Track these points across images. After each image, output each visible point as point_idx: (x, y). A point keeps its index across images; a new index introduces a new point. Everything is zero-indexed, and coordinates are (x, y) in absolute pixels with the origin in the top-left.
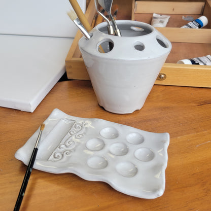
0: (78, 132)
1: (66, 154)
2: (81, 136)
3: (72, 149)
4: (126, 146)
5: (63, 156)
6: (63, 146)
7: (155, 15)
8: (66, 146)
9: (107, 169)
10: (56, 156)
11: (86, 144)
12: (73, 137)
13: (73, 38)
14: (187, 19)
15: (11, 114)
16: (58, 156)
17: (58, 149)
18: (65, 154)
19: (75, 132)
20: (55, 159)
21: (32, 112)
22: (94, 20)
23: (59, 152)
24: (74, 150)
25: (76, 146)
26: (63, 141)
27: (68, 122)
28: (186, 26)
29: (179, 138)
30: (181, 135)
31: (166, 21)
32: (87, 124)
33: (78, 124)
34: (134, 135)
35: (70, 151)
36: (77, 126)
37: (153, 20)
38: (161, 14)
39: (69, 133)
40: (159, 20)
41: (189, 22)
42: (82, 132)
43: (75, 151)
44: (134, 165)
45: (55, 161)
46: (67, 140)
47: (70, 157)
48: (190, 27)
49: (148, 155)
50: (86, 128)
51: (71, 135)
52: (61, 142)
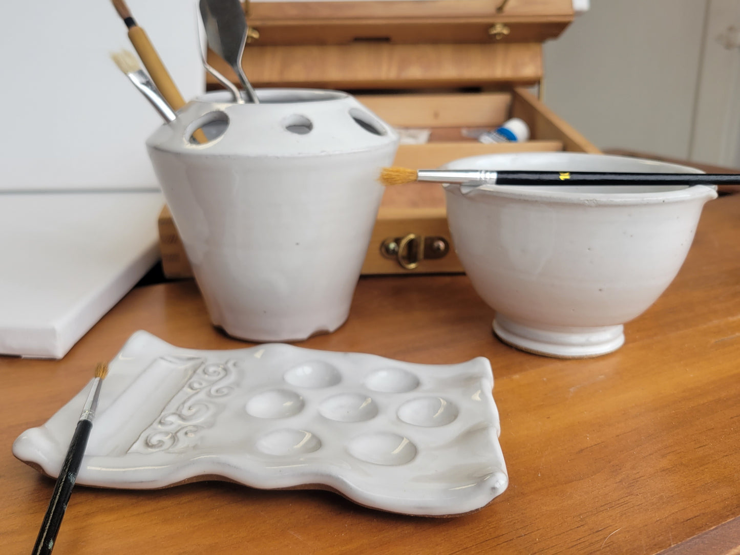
0: (214, 383)
1: (185, 433)
2: (226, 391)
3: (204, 422)
5: (174, 439)
6: (171, 418)
8: (182, 417)
10: (153, 442)
12: (202, 396)
16: (160, 441)
17: (156, 425)
18: (180, 434)
19: (205, 384)
20: (150, 450)
21: (60, 356)
23: (162, 433)
24: (211, 423)
25: (214, 416)
26: (172, 407)
27: (183, 365)
33: (213, 365)
35: (196, 427)
36: (211, 369)
39: (187, 388)
42: (228, 381)
43: (212, 425)
45: (150, 453)
46: (184, 403)
50: (241, 371)
51: (194, 392)
52: (164, 409)
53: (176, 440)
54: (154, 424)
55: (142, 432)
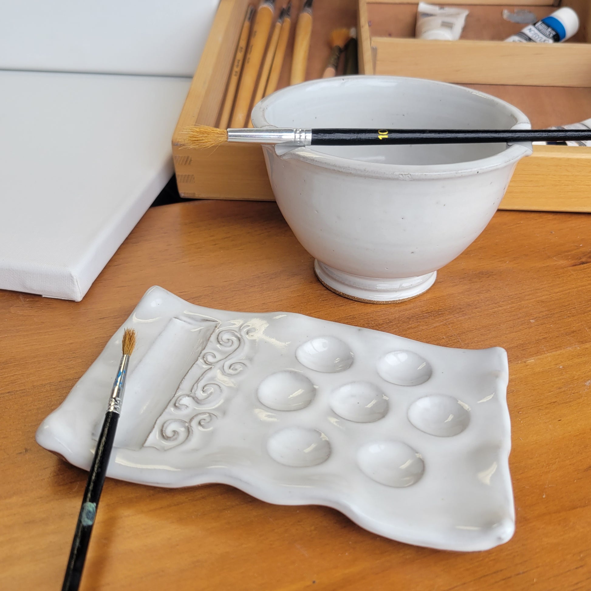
0: (228, 356)
1: (200, 423)
2: (239, 367)
3: (217, 409)
4: (380, 392)
5: (189, 431)
6: (186, 401)
7: (423, 7)
8: (197, 401)
9: (331, 466)
10: (169, 432)
11: (257, 391)
12: (216, 373)
13: (189, 77)
14: (517, 18)
15: (12, 310)
16: (175, 432)
17: (171, 409)
18: (194, 424)
19: (219, 357)
20: (165, 443)
21: (79, 297)
22: (247, 24)
23: (175, 420)
24: (223, 411)
25: (228, 401)
26: (186, 385)
27: (196, 328)
28: (516, 38)
29: (531, 361)
30: (538, 353)
31: (460, 23)
32: (254, 329)
33: (228, 331)
34: (403, 357)
35: (210, 415)
36: (225, 337)
37: (421, 21)
38: (442, 6)
39: (200, 361)
40: (438, 21)
41: (526, 25)
42: (241, 355)
43: (224, 413)
44: (414, 451)
45: (165, 450)
46: (197, 382)
47: (212, 433)
48: (530, 39)
49: (451, 417)
50: (253, 342)
51: (209, 367)
52: (178, 388)
53: (191, 433)
54: (169, 407)
55: (158, 418)
